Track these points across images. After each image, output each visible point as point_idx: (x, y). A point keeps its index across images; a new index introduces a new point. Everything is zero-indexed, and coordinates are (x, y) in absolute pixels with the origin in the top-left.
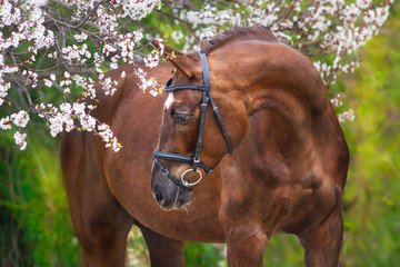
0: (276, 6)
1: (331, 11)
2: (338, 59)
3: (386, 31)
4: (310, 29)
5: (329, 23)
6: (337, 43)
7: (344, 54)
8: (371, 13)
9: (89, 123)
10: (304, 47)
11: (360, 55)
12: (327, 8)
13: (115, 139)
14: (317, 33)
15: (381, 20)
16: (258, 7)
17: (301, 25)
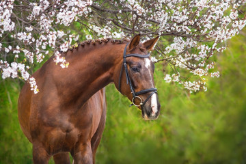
0: (187, 11)
1: (215, 18)
2: (215, 44)
3: (243, 33)
4: (202, 27)
5: (213, 25)
6: (216, 36)
7: (219, 42)
8: (237, 22)
9: (26, 76)
10: (198, 36)
11: (228, 44)
12: (214, 17)
13: (36, 86)
14: (206, 30)
15: (241, 27)
16: (177, 10)
17: (198, 24)
